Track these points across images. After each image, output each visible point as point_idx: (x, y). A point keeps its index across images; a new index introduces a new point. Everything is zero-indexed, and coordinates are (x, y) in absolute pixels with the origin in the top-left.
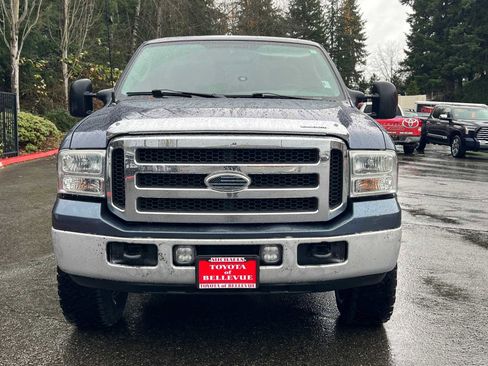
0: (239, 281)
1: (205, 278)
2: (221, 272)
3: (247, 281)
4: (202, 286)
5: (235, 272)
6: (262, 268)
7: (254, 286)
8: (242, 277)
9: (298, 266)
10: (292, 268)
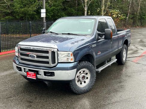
0: (33, 77)
1: (28, 75)
2: (30, 75)
3: (34, 78)
4: (27, 77)
5: (33, 75)
6: (37, 75)
7: (35, 79)
8: (34, 77)
9: (44, 76)
10: (43, 76)
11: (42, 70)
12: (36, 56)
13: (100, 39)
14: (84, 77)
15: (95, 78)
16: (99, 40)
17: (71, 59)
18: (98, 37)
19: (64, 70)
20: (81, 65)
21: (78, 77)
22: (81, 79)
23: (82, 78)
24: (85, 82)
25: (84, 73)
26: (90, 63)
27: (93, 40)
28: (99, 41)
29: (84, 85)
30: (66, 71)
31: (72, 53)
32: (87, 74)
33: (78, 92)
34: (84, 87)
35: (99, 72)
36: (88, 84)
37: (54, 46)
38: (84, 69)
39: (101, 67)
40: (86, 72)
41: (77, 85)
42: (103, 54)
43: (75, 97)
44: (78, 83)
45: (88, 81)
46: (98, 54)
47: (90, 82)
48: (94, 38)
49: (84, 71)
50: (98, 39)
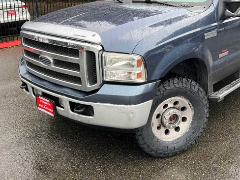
1: (40, 105)
2: (43, 104)
5: (48, 106)
7: (53, 115)
8: (50, 110)
9: (71, 112)
10: (68, 112)
11: (64, 97)
12: (53, 59)
13: (229, 17)
14: (174, 118)
15: (206, 120)
16: (225, 19)
17: (138, 73)
18: (224, 11)
19: (118, 104)
20: (168, 88)
21: (158, 116)
22: (166, 122)
23: (171, 119)
24: (177, 129)
25: (177, 106)
26: (194, 83)
27: (210, 19)
28: (225, 21)
29: (173, 136)
30: (123, 106)
31: (140, 58)
32: (183, 109)
33: (156, 152)
34: (173, 142)
35: (219, 101)
36: (186, 133)
37: (93, 36)
38: (176, 98)
39: (226, 88)
40: (180, 105)
41: (154, 137)
42: (235, 54)
43: (149, 165)
44: (159, 131)
45: (185, 127)
46: (221, 55)
47: (190, 128)
48: (212, 14)
49: (176, 103)
50: (224, 17)
